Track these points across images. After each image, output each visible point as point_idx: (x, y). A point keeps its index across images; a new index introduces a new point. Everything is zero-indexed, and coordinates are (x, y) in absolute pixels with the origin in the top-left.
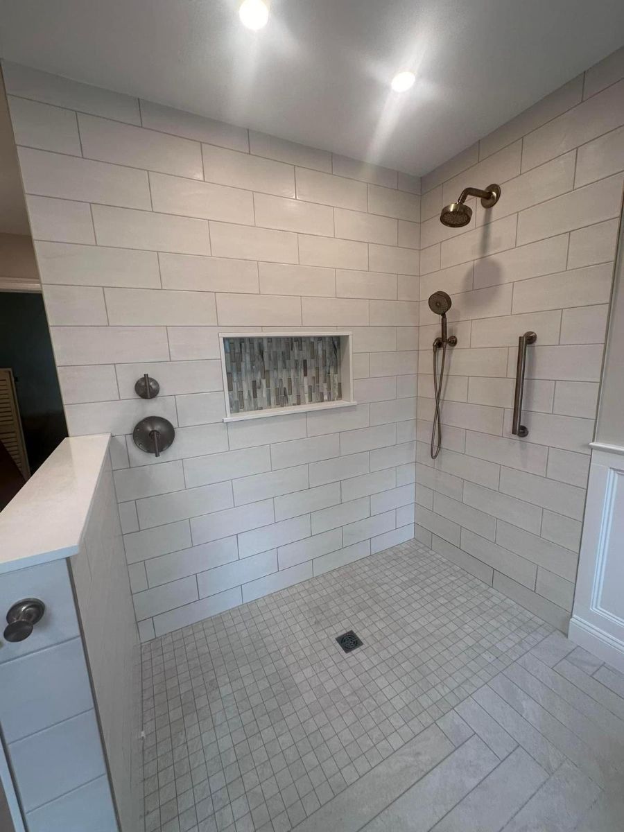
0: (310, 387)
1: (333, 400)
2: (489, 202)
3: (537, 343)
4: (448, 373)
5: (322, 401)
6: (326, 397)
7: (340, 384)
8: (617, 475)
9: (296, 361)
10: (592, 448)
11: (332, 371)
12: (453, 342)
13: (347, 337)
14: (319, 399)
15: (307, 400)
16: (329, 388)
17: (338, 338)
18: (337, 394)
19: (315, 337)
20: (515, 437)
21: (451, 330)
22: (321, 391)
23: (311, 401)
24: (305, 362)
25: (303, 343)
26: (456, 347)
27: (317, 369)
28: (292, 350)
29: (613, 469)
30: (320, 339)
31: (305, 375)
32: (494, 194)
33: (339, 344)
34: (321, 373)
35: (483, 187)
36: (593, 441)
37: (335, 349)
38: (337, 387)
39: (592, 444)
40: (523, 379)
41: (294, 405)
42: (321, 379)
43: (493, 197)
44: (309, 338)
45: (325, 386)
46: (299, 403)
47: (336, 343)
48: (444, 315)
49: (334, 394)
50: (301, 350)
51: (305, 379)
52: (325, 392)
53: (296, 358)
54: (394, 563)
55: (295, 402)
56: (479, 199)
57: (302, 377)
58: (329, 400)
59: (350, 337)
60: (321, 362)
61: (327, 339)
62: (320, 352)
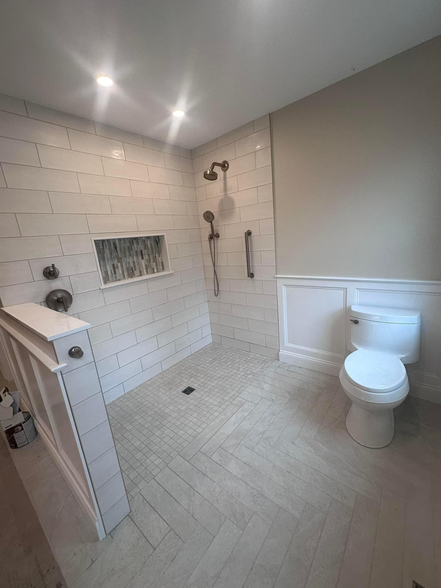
0: (146, 265)
1: (160, 272)
2: (225, 169)
3: (252, 235)
4: (217, 251)
5: (154, 273)
6: (155, 271)
7: (162, 262)
8: (285, 287)
9: (136, 252)
10: (276, 278)
11: (157, 256)
12: (218, 236)
13: (164, 236)
14: (152, 271)
15: (145, 273)
16: (157, 265)
17: (158, 237)
18: (161, 268)
19: (145, 237)
20: (249, 278)
21: (216, 231)
22: (152, 268)
23: (147, 273)
24: (141, 251)
25: (139, 241)
26: (219, 239)
27: (149, 255)
28: (133, 245)
29: (284, 285)
30: (148, 238)
31: (143, 259)
32: (226, 165)
33: (159, 240)
34: (151, 257)
35: (220, 162)
36: (276, 275)
37: (157, 243)
38: (161, 264)
39: (276, 276)
40: (249, 251)
41: (138, 276)
42: (152, 261)
43: (226, 166)
44: (142, 237)
45: (154, 264)
46: (141, 275)
47: (157, 239)
48: (211, 223)
49: (160, 268)
50: (139, 245)
51: (143, 260)
52: (155, 267)
53: (136, 249)
55: (139, 274)
56: (220, 167)
57: (141, 260)
58: (157, 272)
59: (165, 236)
60: (150, 251)
61: (152, 238)
62: (149, 245)
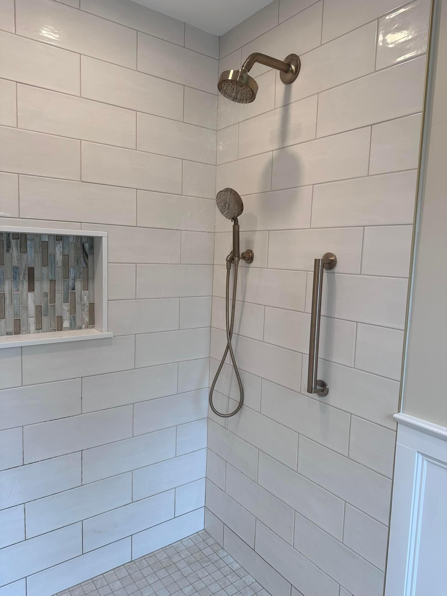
0: (38, 309)
1: (80, 328)
2: (289, 76)
3: (338, 269)
5: (60, 328)
6: (66, 324)
7: (92, 306)
8: (426, 463)
9: (16, 269)
10: (398, 422)
11: (79, 285)
12: (249, 257)
13: (101, 238)
14: (54, 325)
15: (32, 327)
16: (73, 311)
17: (91, 239)
18: (87, 319)
19: (49, 235)
20: (314, 395)
21: (249, 242)
22: (57, 314)
23: (39, 328)
24: (31, 272)
25: (29, 242)
26: (252, 265)
27: (53, 282)
28: (8, 251)
29: (421, 453)
30: (59, 238)
31: (31, 289)
32: (293, 67)
33: (92, 247)
34: (60, 287)
35: (282, 57)
36: (399, 411)
37: (86, 255)
38: (87, 309)
39: (396, 416)
40: (320, 315)
41: (8, 334)
42: (59, 296)
43: (292, 70)
44: (39, 235)
45: (66, 307)
46: (17, 331)
47: (87, 246)
48: (235, 220)
49: (83, 319)
50: (26, 252)
51: (30, 294)
52: (66, 316)
53: (15, 263)
54: (162, 573)
55: (11, 329)
56: (278, 72)
57: (25, 293)
58: (73, 326)
59: (104, 240)
60: (59, 271)
61: (71, 240)
62: (59, 258)
